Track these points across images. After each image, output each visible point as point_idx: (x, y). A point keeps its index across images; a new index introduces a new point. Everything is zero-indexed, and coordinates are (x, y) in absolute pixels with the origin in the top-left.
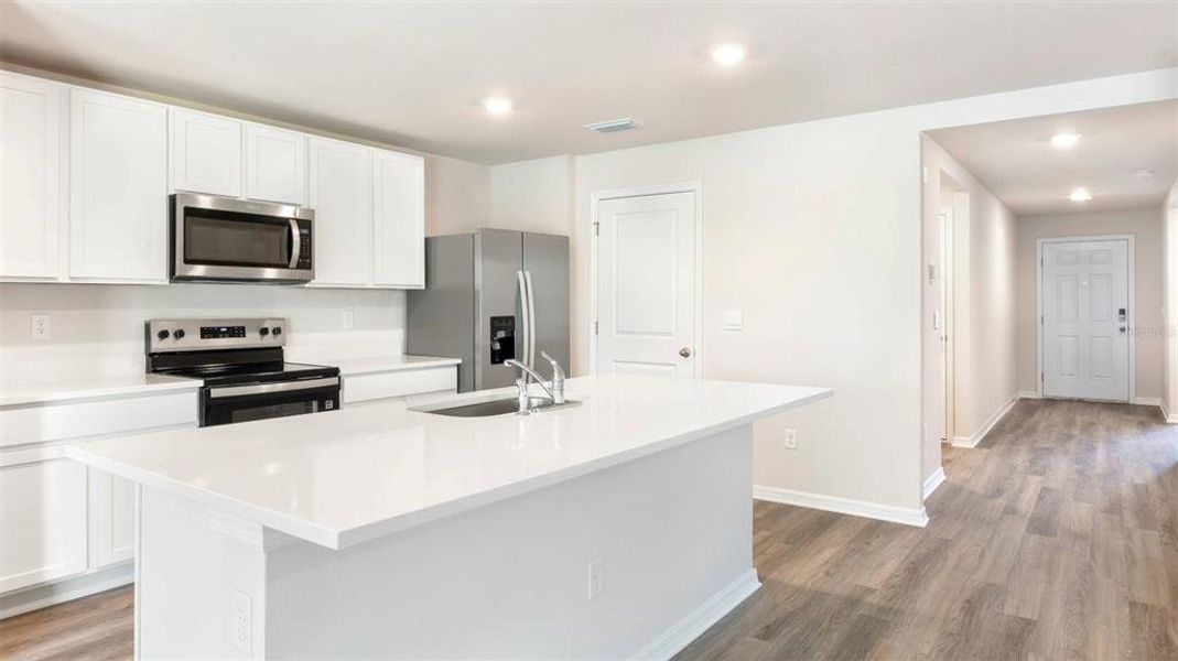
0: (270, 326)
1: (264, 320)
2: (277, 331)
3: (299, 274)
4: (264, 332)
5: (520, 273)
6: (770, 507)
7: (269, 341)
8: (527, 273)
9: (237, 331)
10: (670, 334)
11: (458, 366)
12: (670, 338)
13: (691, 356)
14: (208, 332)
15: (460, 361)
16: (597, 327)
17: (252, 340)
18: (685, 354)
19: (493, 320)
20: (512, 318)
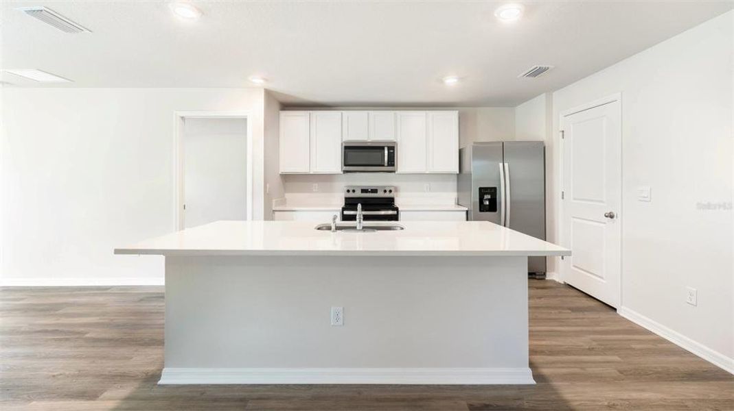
0: (388, 190)
1: (385, 187)
2: (390, 191)
3: (390, 168)
4: (385, 191)
5: (501, 165)
6: (664, 345)
7: (387, 195)
8: (506, 165)
9: (375, 191)
10: (601, 202)
11: (467, 211)
12: (602, 204)
13: (615, 218)
14: (364, 191)
15: (467, 209)
16: (563, 195)
17: (380, 194)
18: (612, 217)
19: (480, 189)
20: (495, 189)
